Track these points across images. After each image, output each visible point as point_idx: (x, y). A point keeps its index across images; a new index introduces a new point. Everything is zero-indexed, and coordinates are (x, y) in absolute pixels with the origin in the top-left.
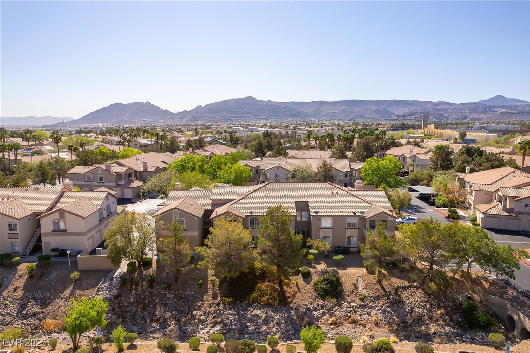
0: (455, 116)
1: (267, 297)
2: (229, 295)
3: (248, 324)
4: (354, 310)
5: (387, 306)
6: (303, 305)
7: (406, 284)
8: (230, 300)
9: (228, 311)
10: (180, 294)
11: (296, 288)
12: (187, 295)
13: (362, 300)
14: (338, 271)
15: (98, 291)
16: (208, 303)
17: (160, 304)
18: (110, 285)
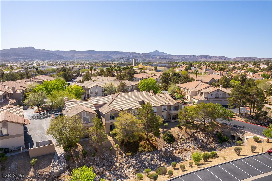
0: (141, 59)
1: (147, 148)
2: (129, 152)
3: (144, 163)
4: (183, 146)
5: (194, 141)
6: (163, 148)
7: (195, 131)
8: (130, 154)
9: (132, 159)
10: (102, 157)
11: (156, 142)
12: (106, 157)
13: (184, 140)
14: (169, 130)
15: (53, 167)
16: (120, 158)
17: (94, 165)
18: (59, 161)
